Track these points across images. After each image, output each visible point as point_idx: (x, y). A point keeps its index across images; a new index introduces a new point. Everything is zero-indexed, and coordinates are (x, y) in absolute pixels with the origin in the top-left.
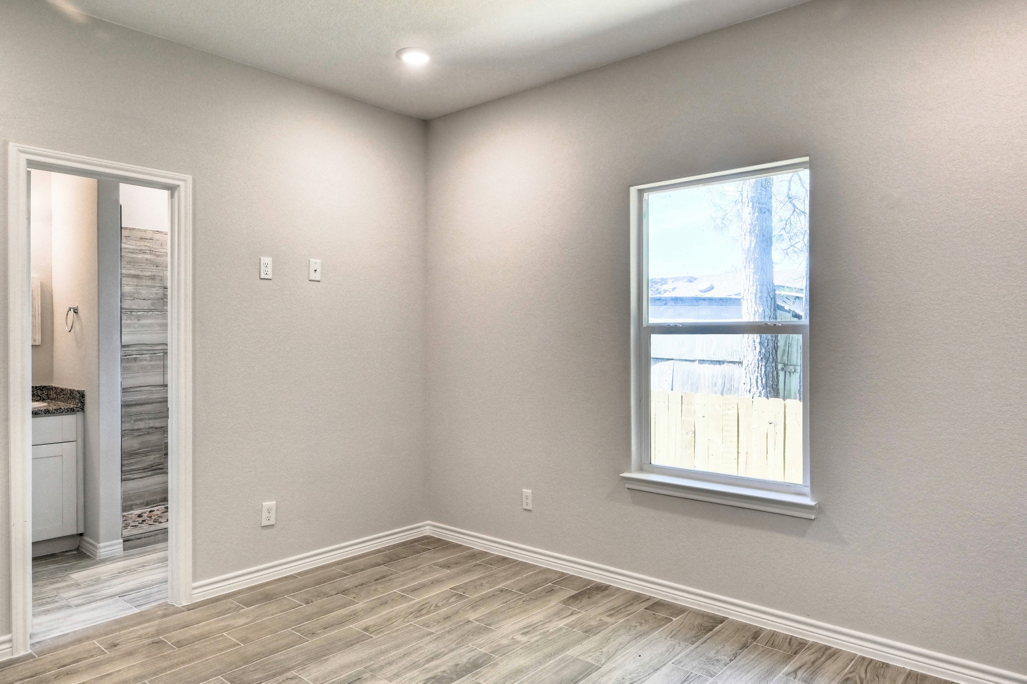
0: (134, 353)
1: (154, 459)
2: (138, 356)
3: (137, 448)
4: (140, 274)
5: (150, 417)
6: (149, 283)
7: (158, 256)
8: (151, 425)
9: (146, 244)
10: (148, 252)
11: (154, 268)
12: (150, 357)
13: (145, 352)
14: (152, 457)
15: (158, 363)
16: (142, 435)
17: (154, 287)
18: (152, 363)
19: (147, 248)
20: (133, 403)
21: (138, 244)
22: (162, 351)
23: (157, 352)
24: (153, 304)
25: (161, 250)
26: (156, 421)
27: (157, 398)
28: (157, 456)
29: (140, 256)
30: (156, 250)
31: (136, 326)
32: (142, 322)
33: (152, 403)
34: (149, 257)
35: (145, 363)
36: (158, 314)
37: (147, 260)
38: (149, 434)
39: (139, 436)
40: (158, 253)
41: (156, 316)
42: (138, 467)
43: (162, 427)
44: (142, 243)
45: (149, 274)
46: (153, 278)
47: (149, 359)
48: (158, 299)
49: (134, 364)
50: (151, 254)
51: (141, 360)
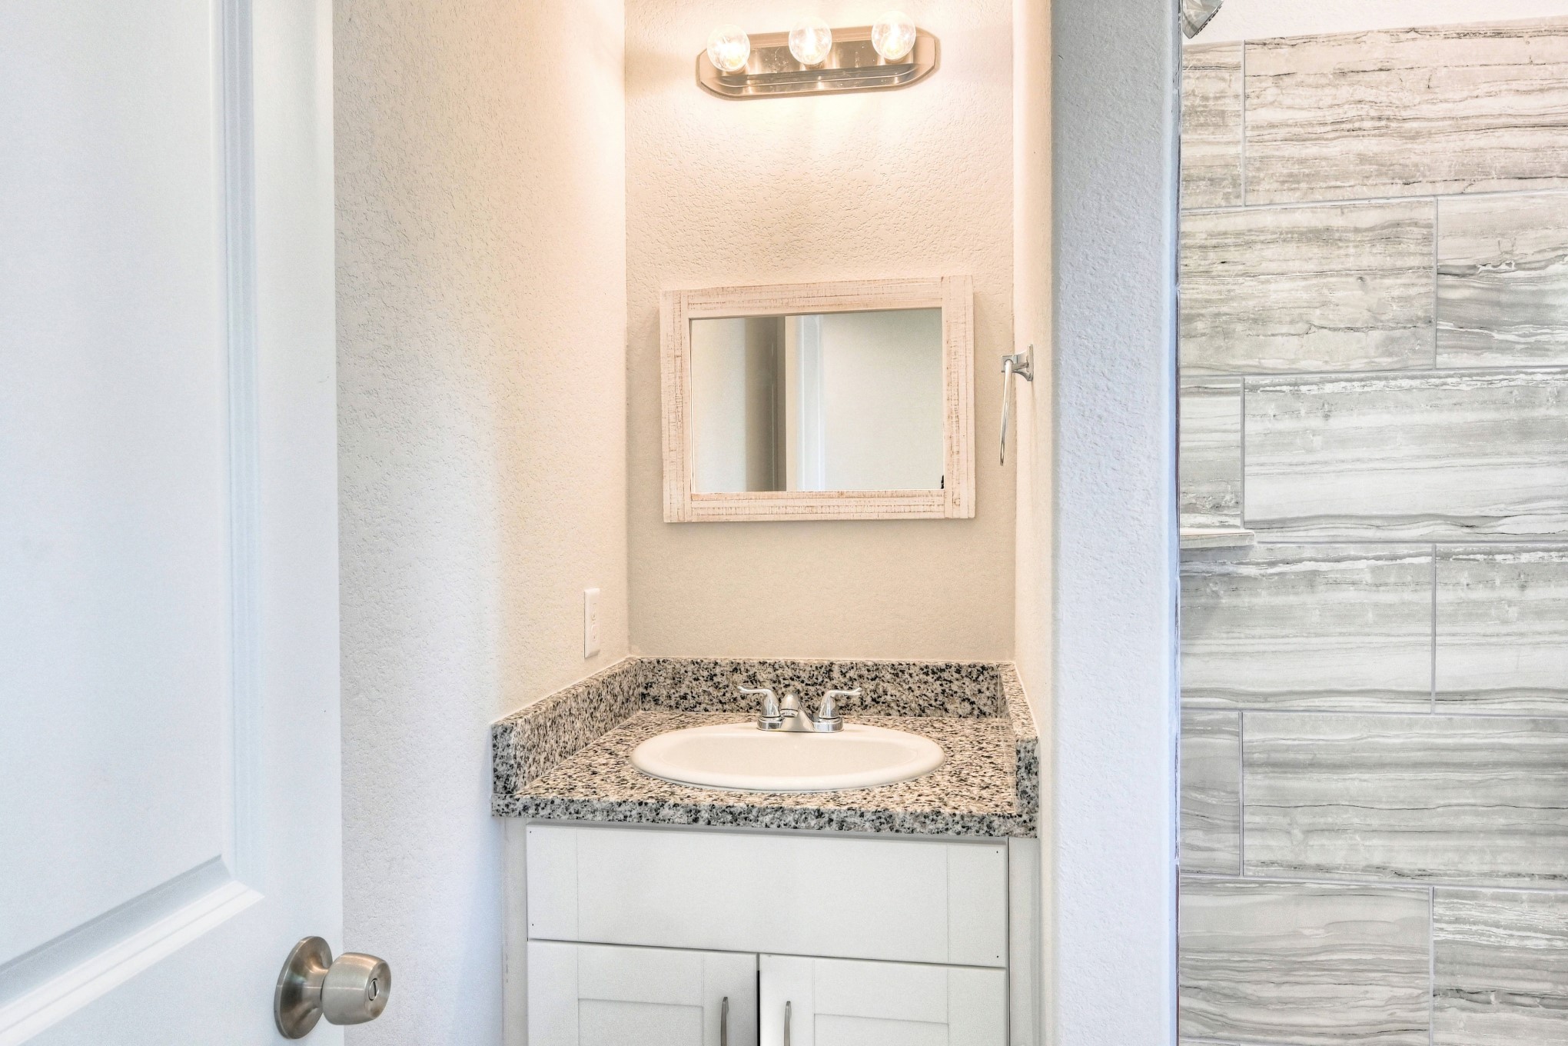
0: (1308, 552)
1: (1392, 1000)
2: (1324, 567)
3: (1316, 943)
4: (1337, 221)
5: (1375, 822)
6: (1370, 259)
7: (1415, 136)
8: (1377, 859)
9: (1362, 93)
10: (1367, 124)
11: (1397, 189)
12: (1374, 570)
13: (1352, 550)
14: (1381, 993)
15: (1408, 596)
16: (1339, 894)
17: (1398, 271)
18: (1386, 597)
19: (1365, 110)
20: (1301, 757)
21: (1329, 101)
22: (1428, 548)
23: (1402, 549)
24: (1389, 346)
25: (1426, 110)
26: (1400, 843)
27: (1403, 748)
28: (1401, 992)
29: (1335, 149)
30: (1405, 114)
31: (1317, 441)
32: (1341, 422)
33: (1381, 765)
34: (1370, 145)
35: (1350, 595)
36: (1410, 389)
37: (1362, 159)
38: (1365, 892)
39: (1324, 894)
40: (1415, 125)
41: (1401, 396)
42: (1321, 1021)
43: (1423, 874)
44: (1344, 92)
45: (1370, 218)
46: (1389, 234)
47: (1368, 578)
48: (1413, 322)
49: (1309, 599)
50: (1381, 133)
51: (1336, 583)
